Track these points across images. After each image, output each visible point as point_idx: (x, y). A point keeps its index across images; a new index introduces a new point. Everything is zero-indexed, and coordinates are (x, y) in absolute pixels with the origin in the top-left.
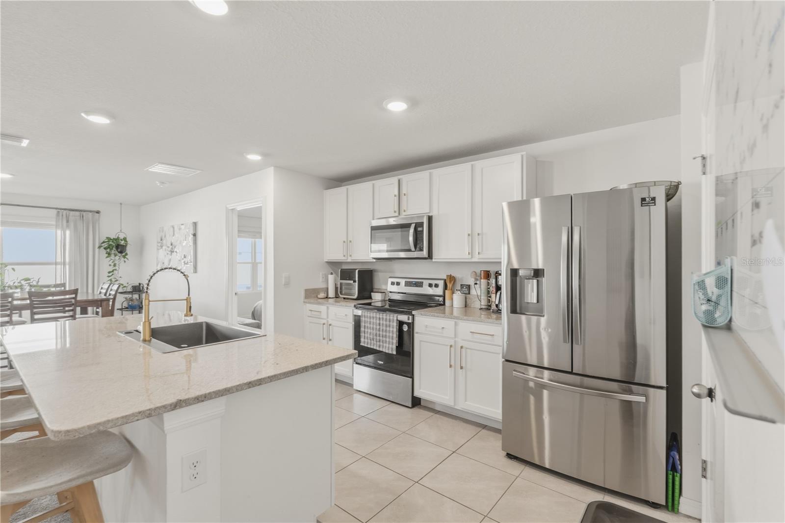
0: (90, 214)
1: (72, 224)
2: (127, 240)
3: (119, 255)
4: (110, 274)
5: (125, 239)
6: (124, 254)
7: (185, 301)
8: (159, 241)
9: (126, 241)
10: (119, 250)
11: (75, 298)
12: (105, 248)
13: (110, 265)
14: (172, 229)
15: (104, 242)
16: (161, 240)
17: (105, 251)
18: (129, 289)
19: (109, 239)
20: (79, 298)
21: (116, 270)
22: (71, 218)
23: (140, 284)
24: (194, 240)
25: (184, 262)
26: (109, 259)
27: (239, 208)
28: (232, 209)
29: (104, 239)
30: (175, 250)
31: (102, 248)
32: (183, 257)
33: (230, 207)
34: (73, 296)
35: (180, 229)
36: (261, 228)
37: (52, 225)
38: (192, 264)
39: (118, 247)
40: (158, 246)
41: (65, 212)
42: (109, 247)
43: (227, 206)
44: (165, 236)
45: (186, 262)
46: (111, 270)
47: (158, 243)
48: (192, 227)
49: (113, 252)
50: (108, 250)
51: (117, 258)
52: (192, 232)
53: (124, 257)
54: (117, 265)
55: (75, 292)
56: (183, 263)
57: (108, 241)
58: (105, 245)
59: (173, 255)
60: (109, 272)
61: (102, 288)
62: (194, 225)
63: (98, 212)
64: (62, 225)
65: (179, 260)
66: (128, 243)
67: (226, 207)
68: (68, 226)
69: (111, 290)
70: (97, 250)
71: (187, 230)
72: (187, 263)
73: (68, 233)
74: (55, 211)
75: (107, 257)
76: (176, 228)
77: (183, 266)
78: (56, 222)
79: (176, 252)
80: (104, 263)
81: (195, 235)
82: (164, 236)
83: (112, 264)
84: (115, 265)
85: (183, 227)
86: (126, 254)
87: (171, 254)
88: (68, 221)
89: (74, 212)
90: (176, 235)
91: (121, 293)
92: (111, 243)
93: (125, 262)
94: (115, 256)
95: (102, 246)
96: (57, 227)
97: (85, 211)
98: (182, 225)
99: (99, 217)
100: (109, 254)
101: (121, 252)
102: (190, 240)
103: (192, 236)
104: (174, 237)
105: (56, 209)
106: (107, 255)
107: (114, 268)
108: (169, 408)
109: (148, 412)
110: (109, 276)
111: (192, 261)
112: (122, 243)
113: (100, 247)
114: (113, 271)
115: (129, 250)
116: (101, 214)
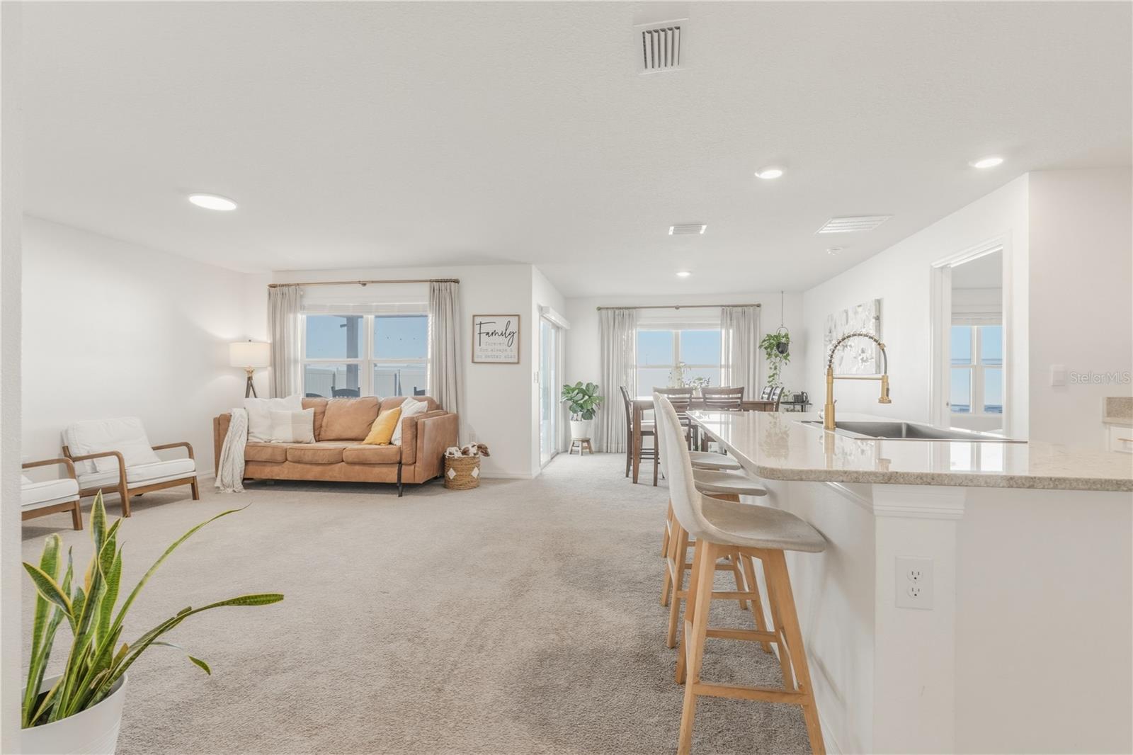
0: (752, 308)
1: (735, 322)
2: (789, 336)
3: (781, 355)
4: (771, 379)
5: (786, 336)
6: (785, 355)
7: (881, 381)
8: (828, 334)
9: (788, 338)
10: (780, 350)
11: (741, 398)
12: (765, 348)
13: (771, 368)
14: (845, 314)
15: (764, 341)
16: (830, 332)
17: (765, 351)
18: (791, 399)
19: (769, 336)
20: (745, 399)
21: (776, 374)
22: (734, 315)
23: (803, 393)
24: (876, 326)
25: (862, 359)
26: (769, 360)
27: (954, 264)
28: (942, 268)
29: (764, 337)
30: (849, 344)
31: (763, 348)
32: (860, 352)
33: (938, 264)
34: (740, 395)
35: (856, 313)
36: (1000, 305)
37: (717, 325)
38: (873, 360)
39: (779, 346)
40: (825, 340)
41: (728, 308)
42: (770, 346)
43: (933, 264)
44: (835, 326)
45: (865, 359)
46: (772, 374)
47: (826, 336)
48: (874, 307)
49: (774, 352)
50: (769, 350)
51: (778, 359)
52: (873, 314)
53: (786, 358)
54: (778, 368)
55: (741, 391)
56: (860, 361)
57: (769, 339)
58: (766, 344)
59: (846, 351)
60: (770, 377)
61: (764, 393)
62: (877, 303)
63: (759, 306)
64: (726, 322)
65: (855, 358)
66: (790, 339)
67: (932, 266)
68: (731, 325)
69: (774, 394)
70: (758, 350)
71: (867, 313)
72: (866, 361)
73: (731, 331)
74: (720, 309)
75: (768, 358)
76: (850, 314)
77: (860, 364)
78: (721, 320)
79: (850, 346)
80: (765, 366)
81: (878, 318)
82: (833, 326)
83: (773, 367)
84: (775, 368)
85: (860, 309)
86: (788, 355)
87: (844, 349)
88: (731, 320)
89: (736, 308)
90: (851, 322)
91: (782, 403)
92: (772, 341)
93: (786, 364)
94: (776, 357)
95: (762, 346)
96: (722, 325)
97: (746, 306)
98: (860, 306)
99: (760, 311)
100: (769, 355)
101: (782, 352)
102: (871, 327)
103: (874, 320)
104: (847, 327)
105: (722, 306)
106: (767, 356)
107: (775, 372)
108: (882, 478)
109: (855, 475)
110: (769, 382)
111: (874, 355)
112: (783, 340)
113: (760, 347)
114: (773, 376)
115: (791, 348)
116: (762, 307)
